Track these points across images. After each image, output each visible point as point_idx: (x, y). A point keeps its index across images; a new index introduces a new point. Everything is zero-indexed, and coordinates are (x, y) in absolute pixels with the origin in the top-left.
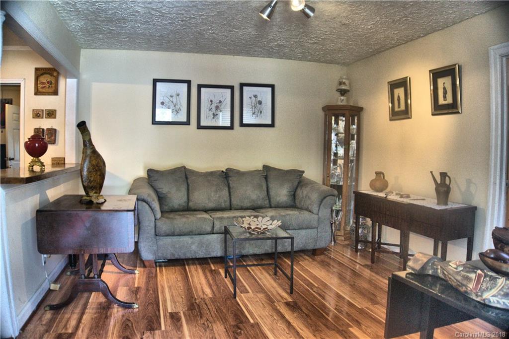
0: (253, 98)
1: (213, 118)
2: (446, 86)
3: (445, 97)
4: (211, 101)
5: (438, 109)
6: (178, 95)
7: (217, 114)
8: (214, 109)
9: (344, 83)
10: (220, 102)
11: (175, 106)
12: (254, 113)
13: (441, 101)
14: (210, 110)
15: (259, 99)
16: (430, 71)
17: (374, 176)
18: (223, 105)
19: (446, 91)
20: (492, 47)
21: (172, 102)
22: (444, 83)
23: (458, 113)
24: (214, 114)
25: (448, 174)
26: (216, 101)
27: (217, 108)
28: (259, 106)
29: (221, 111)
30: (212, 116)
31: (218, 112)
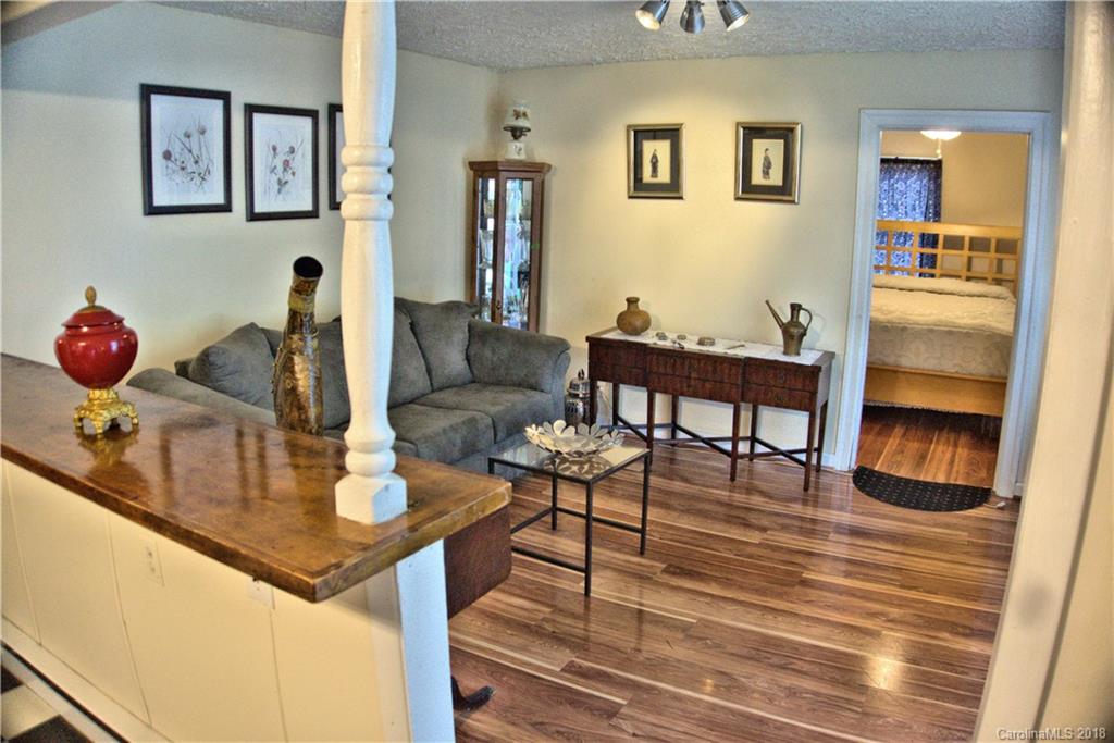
1: (279, 191)
2: (770, 154)
3: (766, 173)
4: (275, 149)
5: (749, 190)
6: (203, 132)
7: (286, 182)
8: (280, 167)
9: (525, 115)
10: (292, 151)
11: (196, 162)
13: (757, 178)
14: (273, 170)
16: (738, 124)
18: (298, 156)
19: (770, 163)
20: (867, 111)
21: (190, 151)
22: (767, 150)
23: (793, 202)
24: (279, 181)
25: (803, 306)
26: (283, 149)
27: (286, 164)
29: (293, 174)
30: (277, 187)
31: (288, 177)
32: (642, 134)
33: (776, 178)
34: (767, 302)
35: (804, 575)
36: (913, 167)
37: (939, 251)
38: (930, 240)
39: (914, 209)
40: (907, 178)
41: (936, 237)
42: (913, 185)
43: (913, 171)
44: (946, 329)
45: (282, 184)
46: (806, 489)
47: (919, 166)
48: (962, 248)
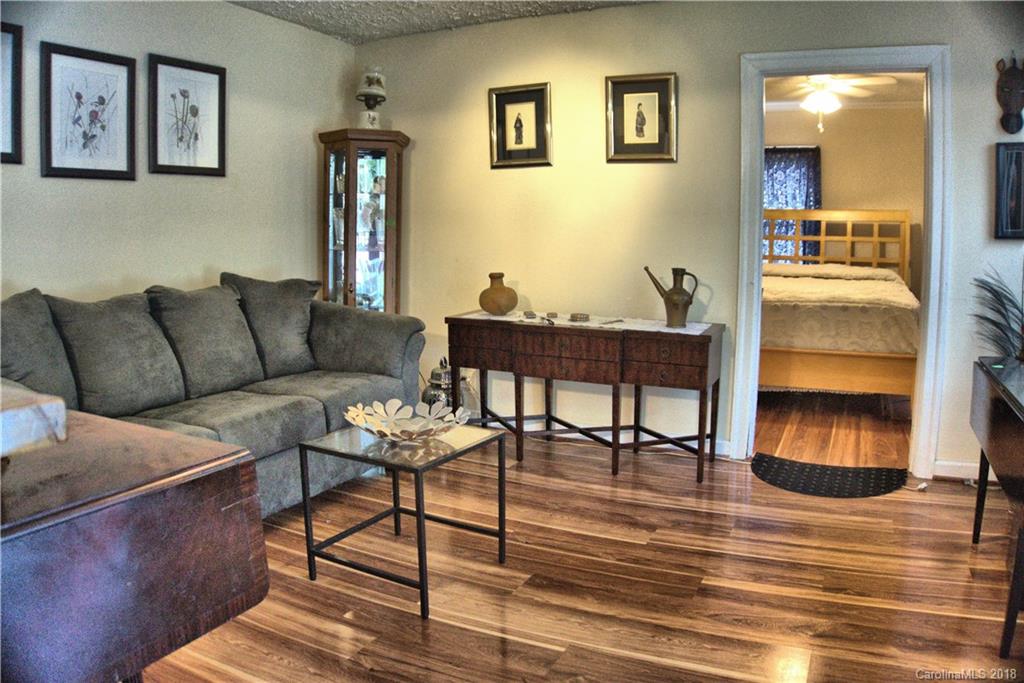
0: (180, 98)
1: (85, 146)
3: (640, 131)
4: (79, 97)
5: (622, 152)
7: (94, 136)
8: (86, 120)
9: (378, 82)
10: (102, 101)
12: (181, 139)
13: (631, 137)
14: (76, 121)
15: (193, 101)
16: (607, 79)
17: (487, 284)
18: (110, 108)
19: (643, 119)
22: (640, 105)
23: (671, 161)
24: (85, 135)
26: (90, 97)
27: (94, 117)
28: (193, 119)
29: (103, 128)
30: (82, 141)
31: (97, 130)
32: (505, 98)
33: (651, 135)
34: (646, 269)
35: (703, 582)
36: (792, 156)
37: (822, 238)
38: (812, 228)
39: (794, 198)
40: (786, 168)
41: (818, 223)
42: (793, 175)
43: (791, 161)
44: (840, 304)
45: (88, 138)
46: (700, 479)
47: (797, 155)
48: (845, 234)
